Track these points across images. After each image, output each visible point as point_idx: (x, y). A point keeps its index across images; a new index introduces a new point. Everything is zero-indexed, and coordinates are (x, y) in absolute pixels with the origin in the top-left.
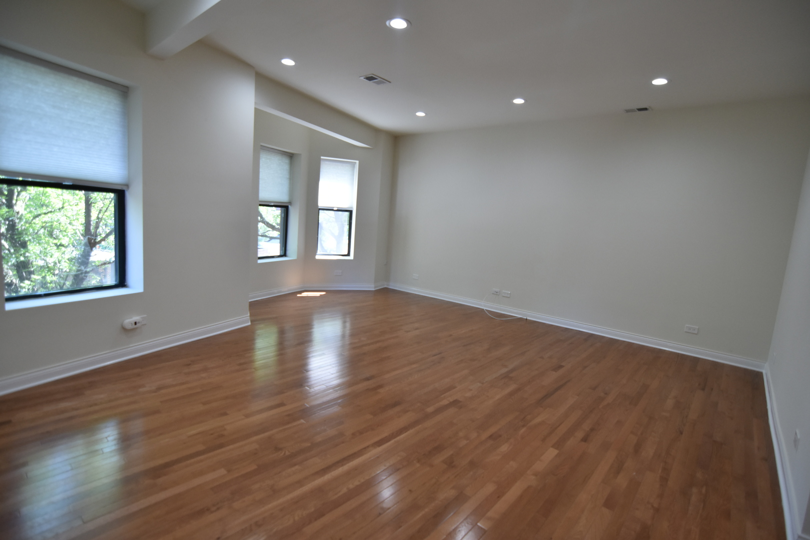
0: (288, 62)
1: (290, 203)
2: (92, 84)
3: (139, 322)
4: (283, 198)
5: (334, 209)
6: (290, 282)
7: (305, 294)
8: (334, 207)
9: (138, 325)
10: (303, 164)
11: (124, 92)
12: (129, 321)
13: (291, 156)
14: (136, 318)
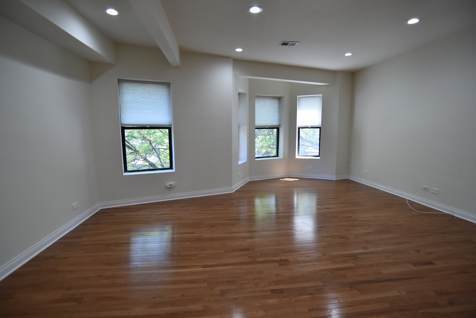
0: (239, 50)
1: (280, 126)
2: (156, 85)
3: (172, 185)
4: (275, 123)
5: (309, 127)
6: (279, 171)
7: (285, 179)
8: (308, 126)
9: (171, 186)
10: (286, 102)
11: (168, 85)
12: (168, 184)
13: (279, 99)
14: (172, 183)
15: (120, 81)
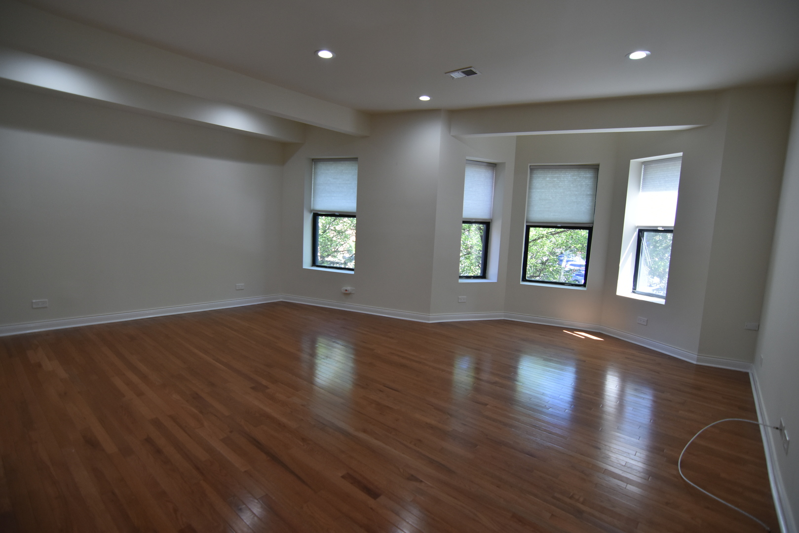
1: (592, 223)
3: (348, 291)
4: (583, 217)
5: (660, 229)
12: (343, 288)
15: (315, 161)
